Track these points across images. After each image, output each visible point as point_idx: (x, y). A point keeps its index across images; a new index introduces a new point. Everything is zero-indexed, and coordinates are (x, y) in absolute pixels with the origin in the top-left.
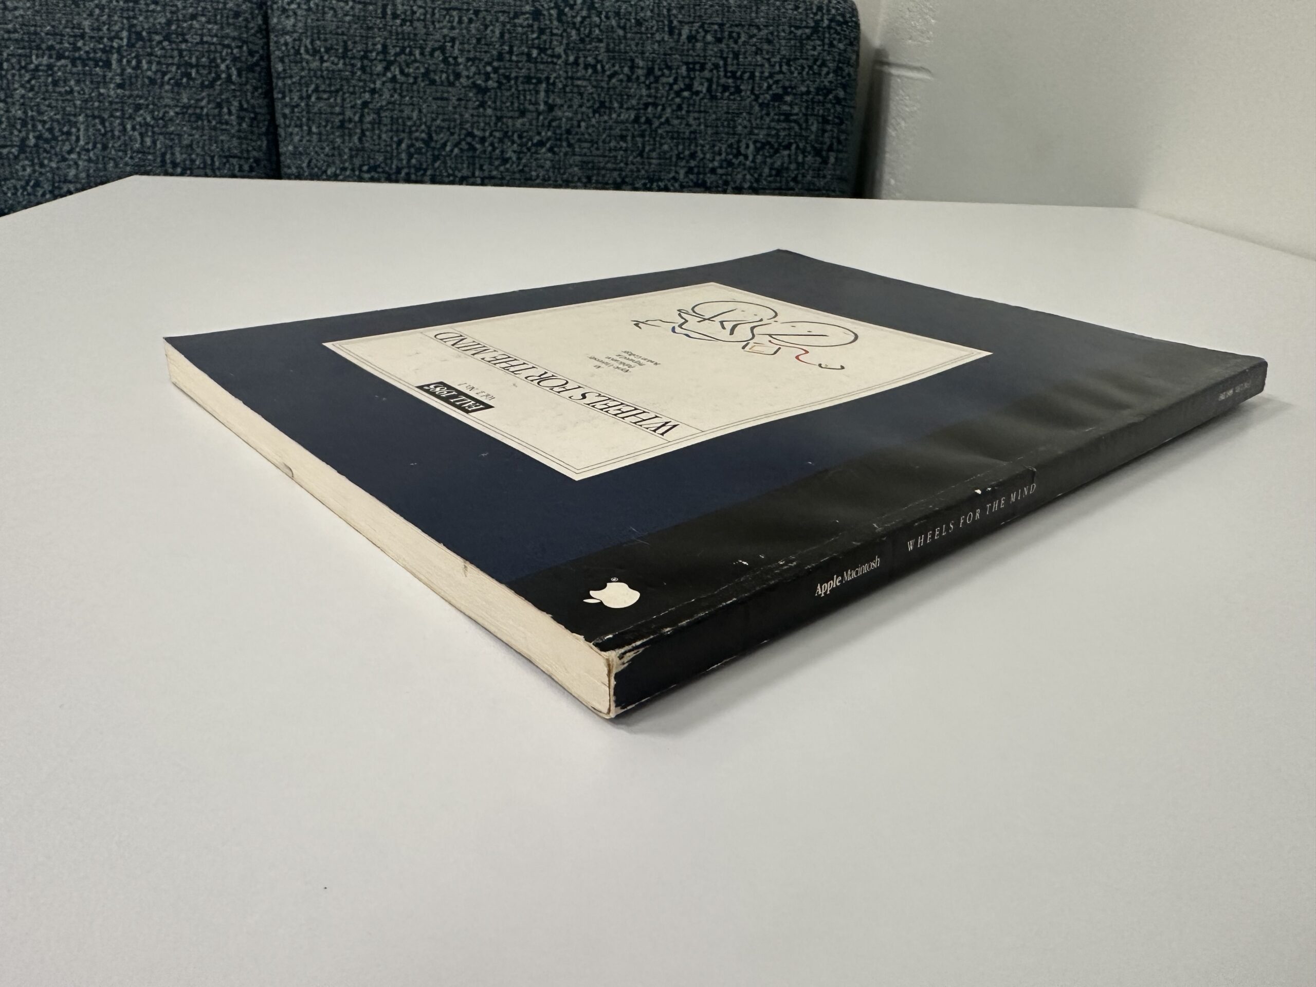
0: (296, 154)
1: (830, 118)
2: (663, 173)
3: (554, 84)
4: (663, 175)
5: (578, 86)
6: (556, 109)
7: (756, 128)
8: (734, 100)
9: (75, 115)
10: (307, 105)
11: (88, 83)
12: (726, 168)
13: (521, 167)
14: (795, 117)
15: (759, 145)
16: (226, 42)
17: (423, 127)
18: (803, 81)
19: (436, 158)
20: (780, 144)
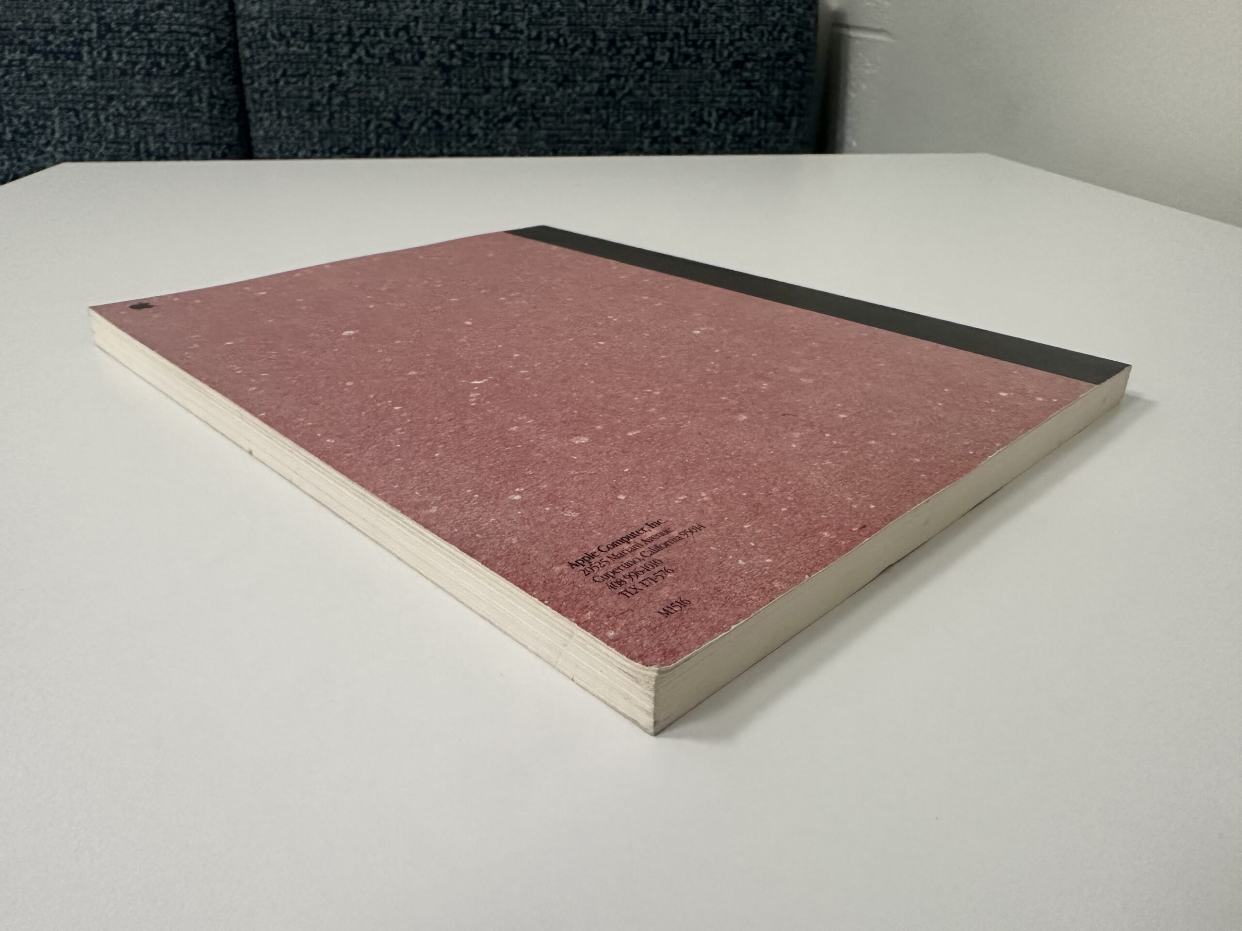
0: (267, 139)
1: (791, 83)
3: (518, 60)
5: (541, 61)
6: (521, 84)
7: (718, 96)
8: (696, 68)
9: (50, 109)
10: (276, 90)
11: (60, 76)
12: (690, 136)
13: (487, 144)
14: (754, 84)
15: (721, 112)
16: (194, 30)
17: (390, 107)
18: (764, 47)
19: (404, 137)
20: (742, 111)
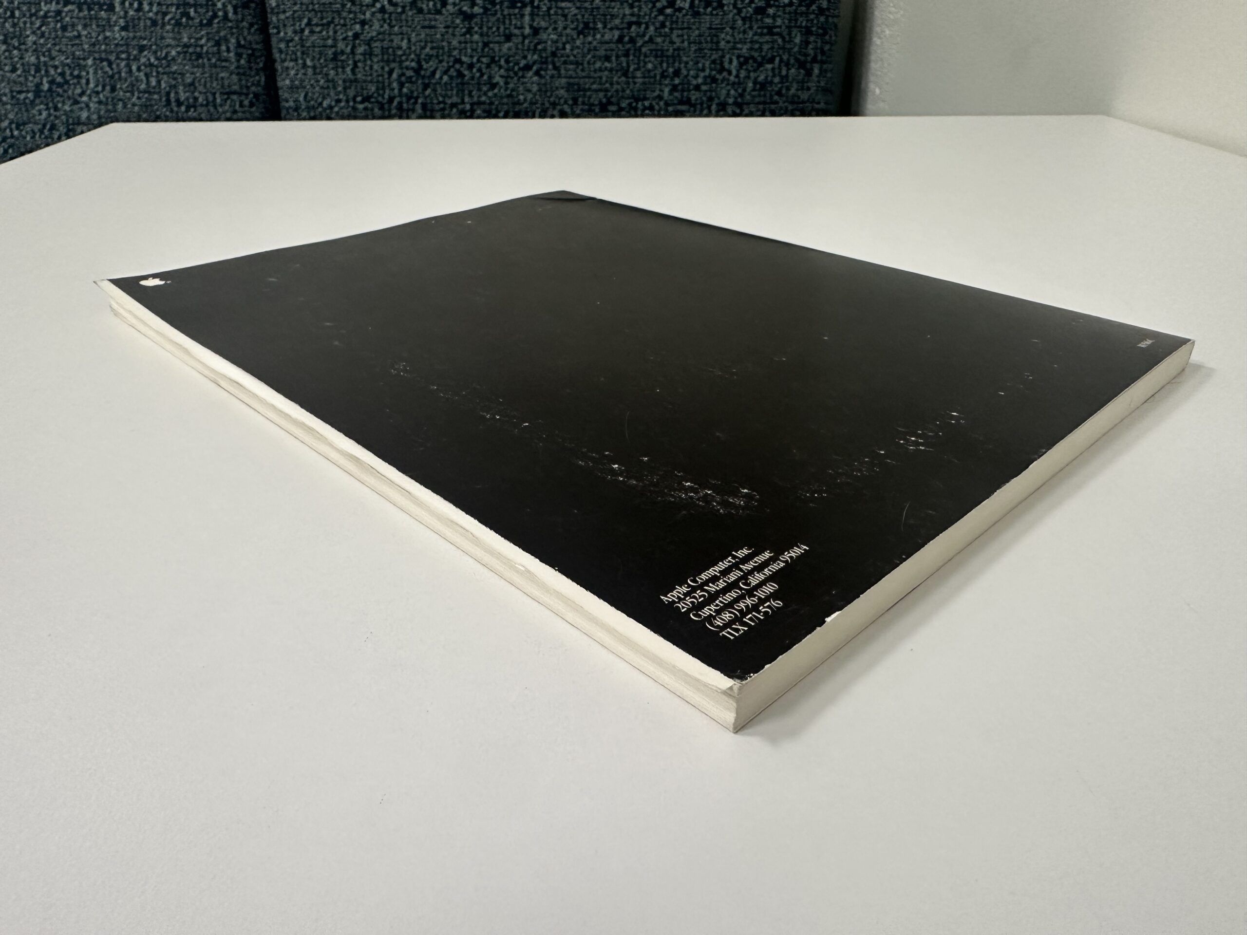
0: (292, 88)
1: (814, 29)
2: (648, 92)
3: (538, 7)
4: (649, 94)
5: (561, 8)
6: (541, 31)
7: (741, 42)
8: (717, 14)
9: (84, 59)
10: (301, 39)
11: (94, 26)
12: (711, 84)
13: (508, 92)
14: (778, 30)
15: (742, 59)
17: (413, 56)
19: (426, 86)
20: (763, 58)
